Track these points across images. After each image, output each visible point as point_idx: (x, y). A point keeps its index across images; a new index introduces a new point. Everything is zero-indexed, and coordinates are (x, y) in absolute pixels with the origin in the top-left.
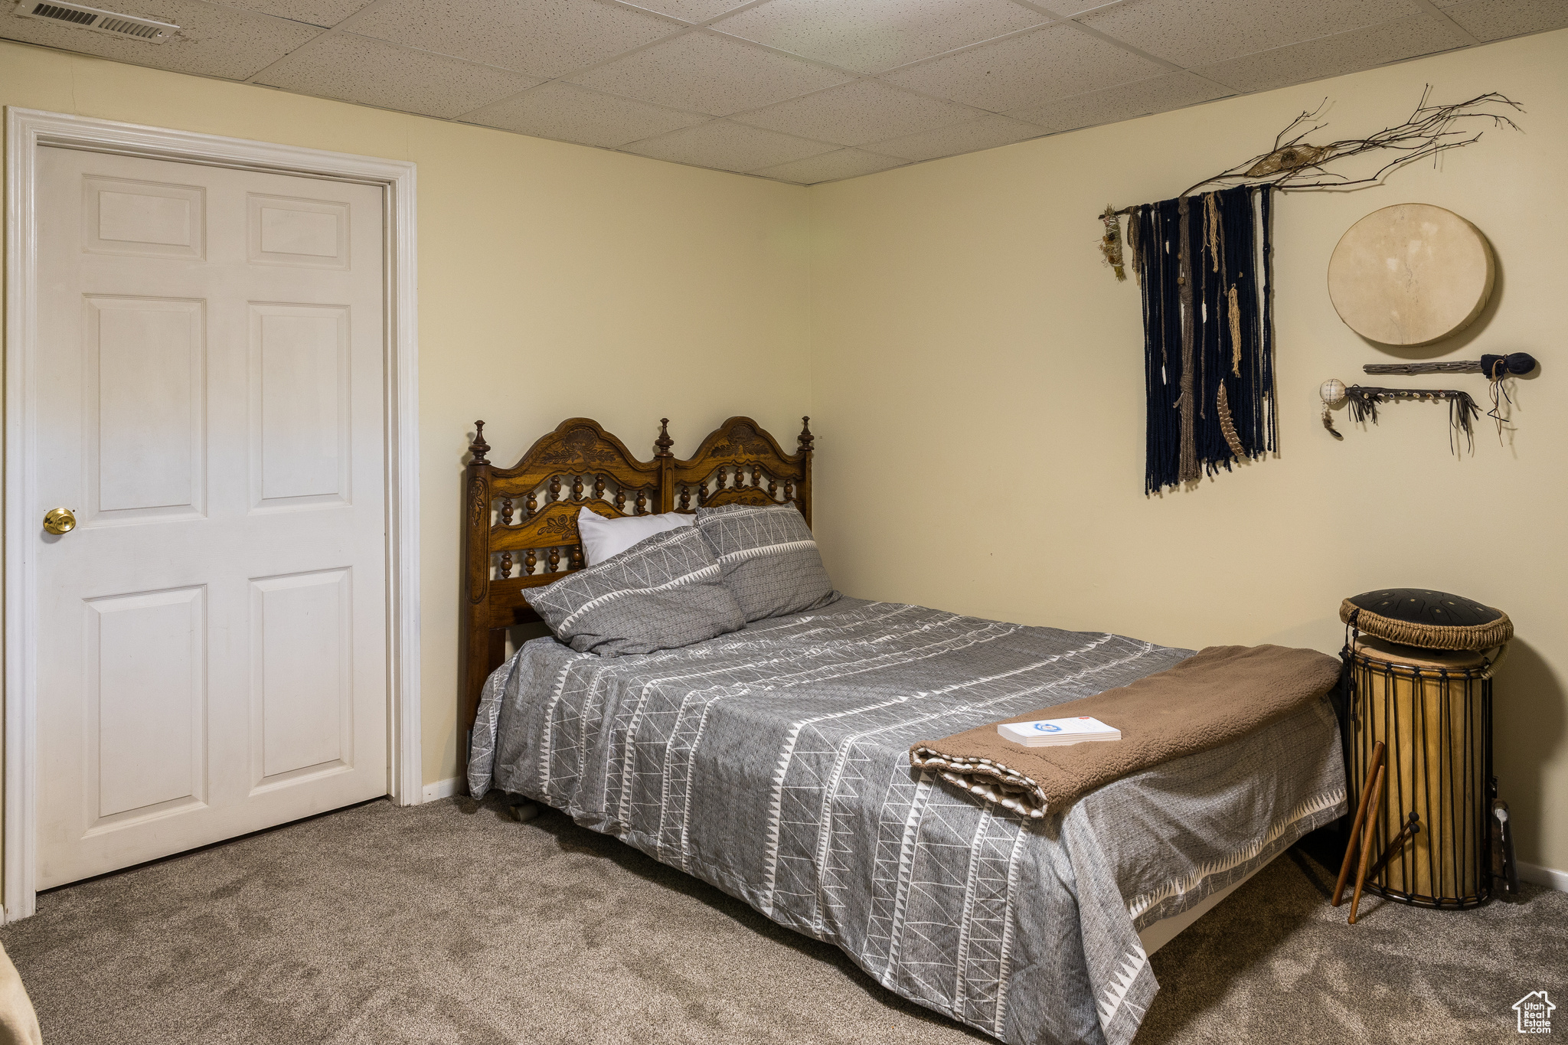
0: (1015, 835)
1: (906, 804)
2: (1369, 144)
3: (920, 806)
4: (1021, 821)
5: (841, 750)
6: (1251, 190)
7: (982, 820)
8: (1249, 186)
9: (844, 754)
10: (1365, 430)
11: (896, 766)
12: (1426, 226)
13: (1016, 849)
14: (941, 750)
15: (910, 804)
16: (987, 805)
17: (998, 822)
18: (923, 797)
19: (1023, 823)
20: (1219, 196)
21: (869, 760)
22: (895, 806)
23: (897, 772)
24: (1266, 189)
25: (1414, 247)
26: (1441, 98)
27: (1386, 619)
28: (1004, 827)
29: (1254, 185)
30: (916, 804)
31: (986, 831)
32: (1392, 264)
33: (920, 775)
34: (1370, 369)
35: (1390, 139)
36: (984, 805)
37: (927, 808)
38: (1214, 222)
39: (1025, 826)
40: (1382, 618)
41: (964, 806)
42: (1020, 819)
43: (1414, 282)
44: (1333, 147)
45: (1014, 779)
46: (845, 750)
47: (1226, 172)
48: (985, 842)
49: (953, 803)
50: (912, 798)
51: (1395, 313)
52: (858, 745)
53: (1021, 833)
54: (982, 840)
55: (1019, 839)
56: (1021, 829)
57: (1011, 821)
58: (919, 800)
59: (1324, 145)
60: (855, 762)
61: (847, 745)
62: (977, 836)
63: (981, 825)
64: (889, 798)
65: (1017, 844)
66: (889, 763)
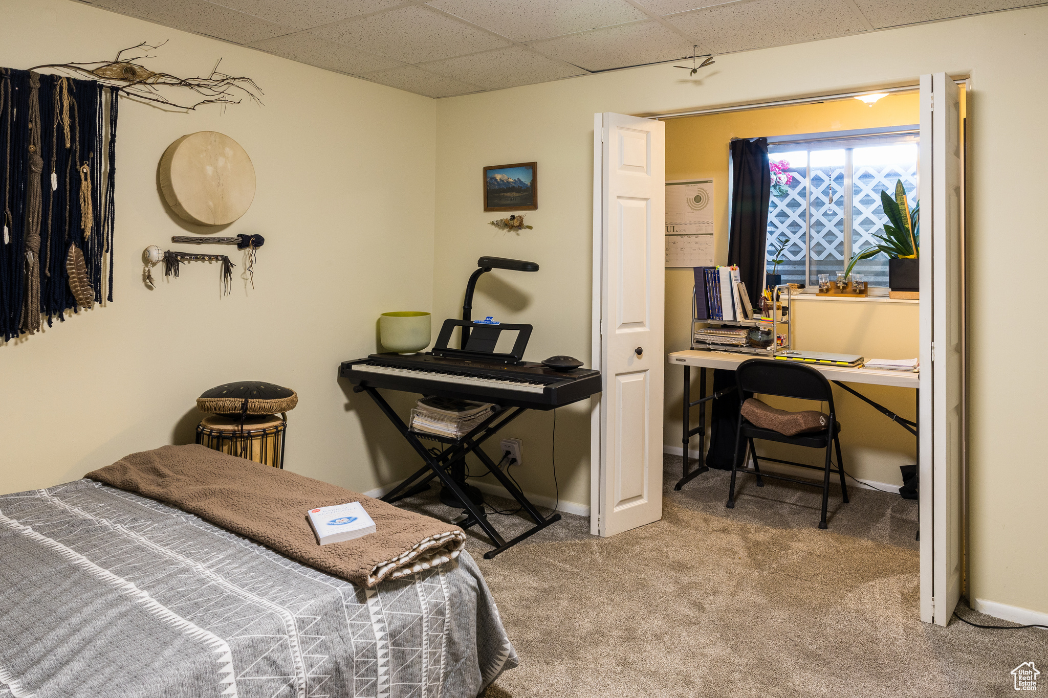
0: (439, 583)
1: (368, 626)
2: (183, 83)
3: (380, 617)
4: (438, 571)
5: (289, 632)
6: (101, 87)
7: (419, 590)
8: (101, 83)
9: (293, 633)
10: (168, 282)
11: (344, 603)
12: (227, 150)
13: (445, 591)
14: (390, 557)
15: (370, 623)
16: (417, 577)
17: (427, 582)
18: (377, 609)
19: (439, 571)
20: (71, 82)
21: (319, 618)
22: (361, 635)
23: (347, 607)
24: (115, 90)
25: (221, 162)
26: (226, 69)
27: (269, 400)
28: (432, 583)
29: (104, 84)
30: (374, 618)
31: (425, 595)
32: (209, 170)
33: (365, 595)
34: (175, 240)
35: (198, 85)
36: (414, 579)
37: (385, 614)
38: (66, 104)
39: (441, 572)
40: (267, 401)
41: (405, 590)
42: (437, 570)
43: (221, 185)
44: (162, 75)
45: (446, 539)
46: (292, 628)
47: (73, 63)
48: (428, 602)
49: (398, 595)
50: (368, 618)
51: (211, 203)
52: (301, 614)
53: (442, 578)
54: (426, 603)
55: (443, 582)
56: (440, 575)
57: (433, 576)
58: (376, 613)
59: (157, 72)
60: (307, 631)
61: (291, 622)
62: (422, 603)
63: (420, 594)
64: (353, 633)
65: (444, 586)
66: (337, 607)
